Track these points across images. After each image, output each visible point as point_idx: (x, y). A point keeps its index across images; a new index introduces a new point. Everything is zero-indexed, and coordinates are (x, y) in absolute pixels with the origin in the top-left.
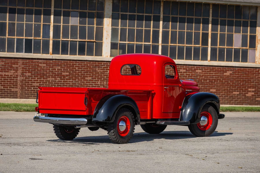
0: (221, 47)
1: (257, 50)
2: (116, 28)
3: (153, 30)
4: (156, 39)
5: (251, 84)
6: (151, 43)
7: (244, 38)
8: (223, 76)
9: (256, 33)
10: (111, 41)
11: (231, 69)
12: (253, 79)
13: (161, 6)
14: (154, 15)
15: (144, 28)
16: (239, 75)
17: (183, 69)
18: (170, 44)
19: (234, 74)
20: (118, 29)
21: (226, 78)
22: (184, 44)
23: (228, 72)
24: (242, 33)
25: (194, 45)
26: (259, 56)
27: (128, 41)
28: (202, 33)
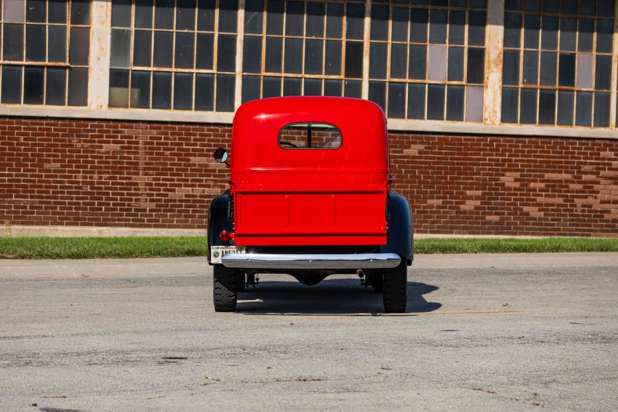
0: (395, 80)
1: (487, 87)
2: (124, 30)
3: (219, 35)
4: (227, 60)
5: (472, 179)
6: (214, 71)
7: (455, 57)
8: (400, 157)
9: (484, 44)
10: (111, 64)
11: (422, 138)
12: (478, 165)
16: (441, 153)
17: (300, 139)
18: (263, 73)
19: (428, 153)
20: (129, 32)
21: (408, 162)
22: (301, 73)
23: (413, 146)
24: (449, 44)
25: (326, 74)
26: (494, 105)
27: (155, 65)
28: (347, 43)
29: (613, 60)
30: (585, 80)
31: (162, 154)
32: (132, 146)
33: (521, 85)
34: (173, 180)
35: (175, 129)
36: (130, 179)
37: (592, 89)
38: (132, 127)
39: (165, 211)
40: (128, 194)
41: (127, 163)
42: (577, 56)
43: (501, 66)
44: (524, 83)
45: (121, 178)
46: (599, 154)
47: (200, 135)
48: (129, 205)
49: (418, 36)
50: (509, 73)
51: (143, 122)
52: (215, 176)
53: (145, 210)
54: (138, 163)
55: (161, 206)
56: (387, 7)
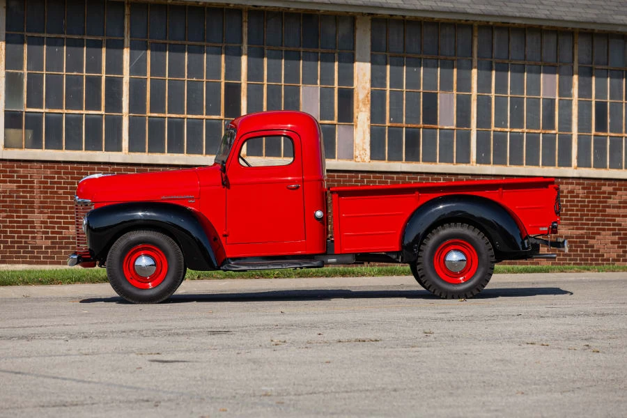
1: (356, 126)
2: (17, 73)
3: (106, 77)
4: (114, 103)
6: (103, 112)
7: (325, 97)
9: (352, 85)
10: (6, 106)
13: (126, 16)
14: (108, 38)
18: (149, 114)
20: (22, 75)
22: (183, 113)
24: (321, 84)
25: (206, 115)
26: (364, 143)
27: (47, 107)
28: (226, 84)
29: (472, 99)
30: (447, 118)
31: (56, 193)
32: (26, 184)
33: (388, 124)
34: (67, 218)
35: (67, 168)
36: (26, 217)
37: (454, 127)
38: (27, 167)
39: (60, 248)
40: (25, 232)
41: (23, 202)
42: (439, 95)
43: (369, 106)
44: (390, 122)
45: (18, 217)
48: (26, 242)
49: (292, 76)
50: (376, 115)
51: (38, 161)
53: (41, 247)
54: (33, 202)
55: (57, 243)
56: (263, 49)
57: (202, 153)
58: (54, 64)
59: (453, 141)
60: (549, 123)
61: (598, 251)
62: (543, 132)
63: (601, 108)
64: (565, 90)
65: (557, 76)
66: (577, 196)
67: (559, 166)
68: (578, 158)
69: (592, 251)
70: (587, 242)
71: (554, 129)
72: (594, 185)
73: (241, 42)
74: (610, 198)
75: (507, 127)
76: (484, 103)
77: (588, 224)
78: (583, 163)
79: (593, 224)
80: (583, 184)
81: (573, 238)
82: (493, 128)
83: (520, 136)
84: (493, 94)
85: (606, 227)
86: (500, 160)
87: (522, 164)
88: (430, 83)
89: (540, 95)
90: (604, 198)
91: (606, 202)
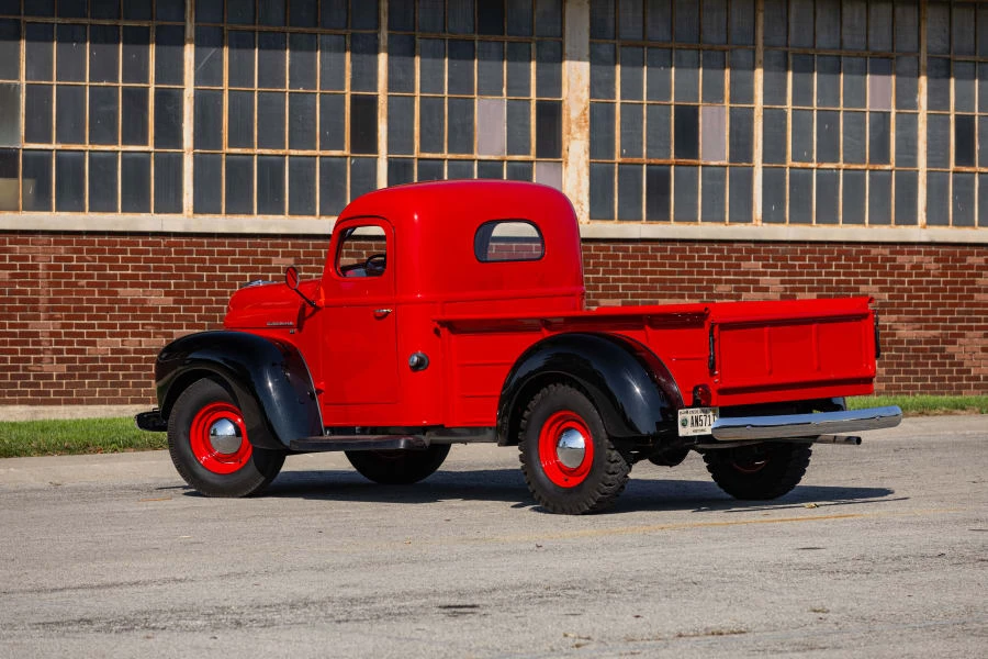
0: (428, 155)
1: (566, 163)
2: (9, 85)
3: (156, 88)
4: (169, 131)
6: (150, 147)
9: (560, 96)
14: (160, 23)
15: (121, 84)
17: (285, 255)
18: (226, 150)
20: (17, 87)
22: (284, 148)
24: (508, 95)
25: (321, 149)
26: (580, 191)
27: (59, 140)
28: (353, 98)
29: (755, 115)
30: (714, 147)
31: (75, 284)
32: (27, 272)
33: (618, 159)
34: (92, 326)
35: (93, 243)
36: (26, 326)
37: (726, 162)
38: (26, 242)
39: (81, 377)
40: (23, 351)
41: (21, 301)
42: (701, 109)
43: (587, 130)
44: (622, 156)
45: (12, 326)
46: (739, 266)
47: (132, 252)
48: (25, 369)
49: (461, 83)
50: (599, 144)
51: (44, 232)
52: (156, 318)
53: (50, 377)
54: (37, 301)
55: (76, 368)
56: (413, 39)
57: (314, 214)
58: (70, 69)
59: (724, 187)
60: (881, 153)
61: (961, 364)
62: (871, 167)
63: (965, 125)
64: (906, 98)
65: (893, 78)
66: (927, 274)
67: (897, 223)
68: (928, 210)
69: (952, 365)
70: (943, 350)
71: (888, 162)
72: (954, 254)
73: (378, 26)
74: (980, 276)
75: (812, 161)
76: (774, 121)
77: (945, 320)
78: (936, 217)
79: (952, 320)
80: (937, 253)
81: (920, 343)
82: (789, 162)
83: (834, 175)
84: (789, 106)
85: (974, 324)
86: (801, 217)
87: (836, 222)
88: (686, 89)
89: (865, 107)
90: (970, 275)
91: (973, 283)
